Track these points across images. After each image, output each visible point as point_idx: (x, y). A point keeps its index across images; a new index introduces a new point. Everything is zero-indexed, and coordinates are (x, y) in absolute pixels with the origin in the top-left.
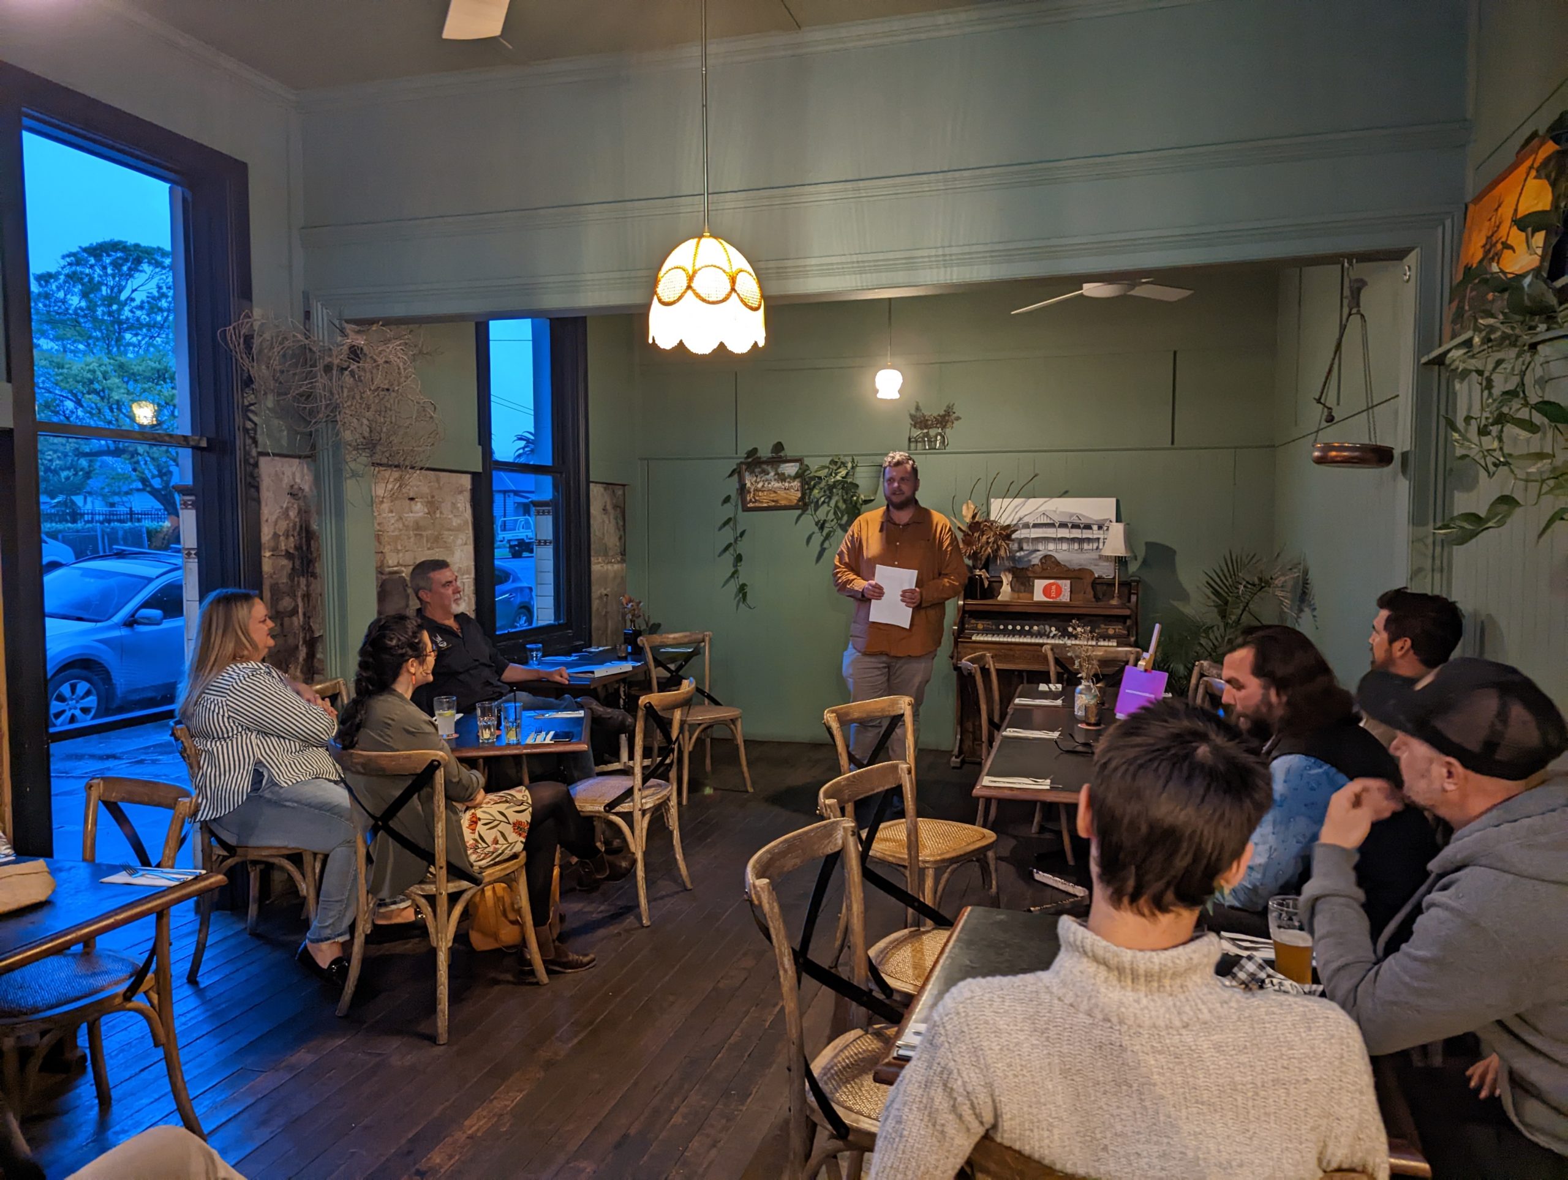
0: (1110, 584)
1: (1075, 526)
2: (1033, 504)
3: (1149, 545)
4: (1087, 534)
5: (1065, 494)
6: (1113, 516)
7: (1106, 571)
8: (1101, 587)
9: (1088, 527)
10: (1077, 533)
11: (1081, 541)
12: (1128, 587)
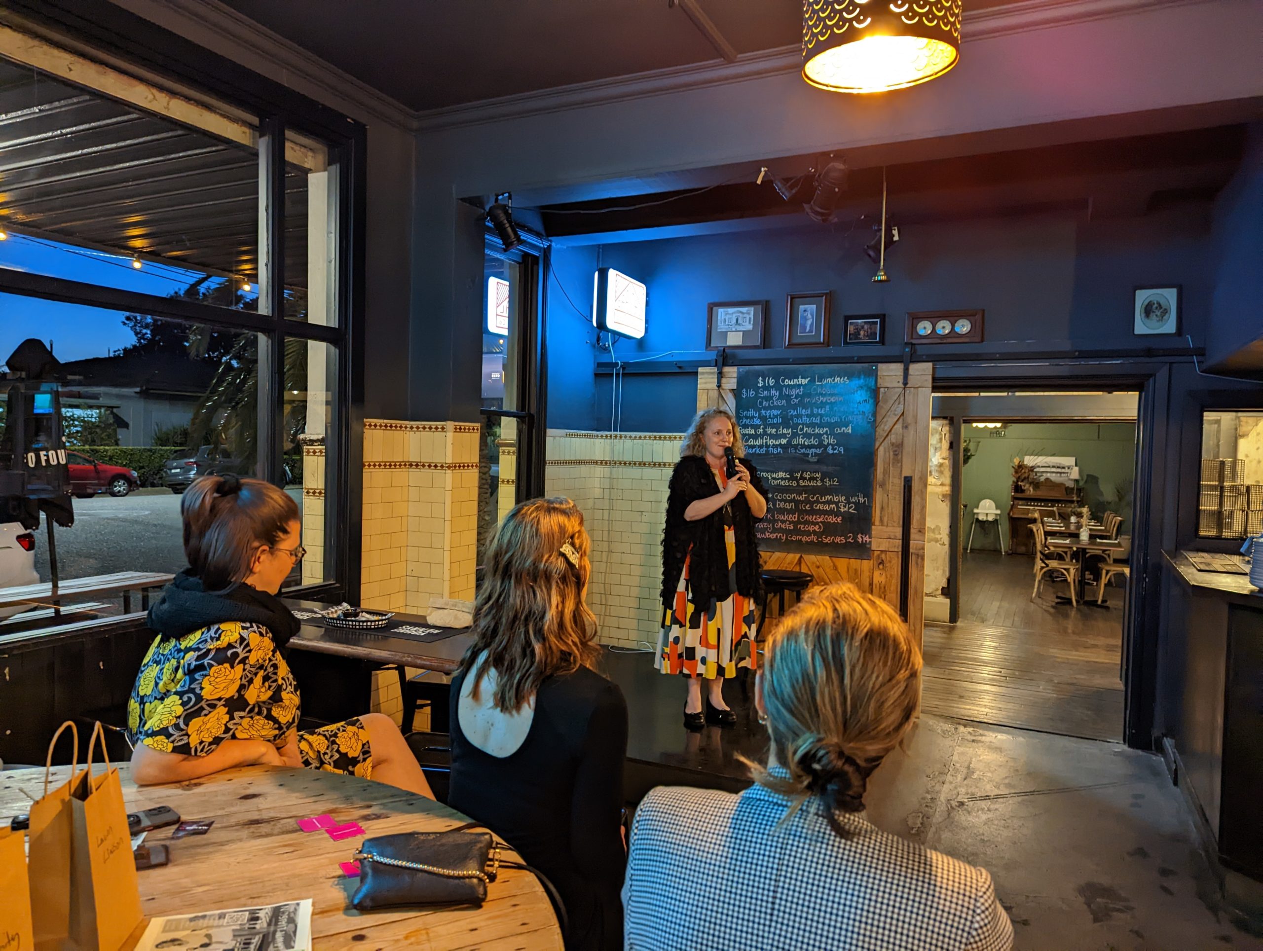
0: (1073, 489)
1: (1058, 467)
2: (1041, 458)
3: (1088, 476)
4: (1063, 470)
5: (1054, 455)
6: (1074, 464)
7: (1071, 484)
8: (1068, 490)
9: (1064, 468)
10: (1059, 470)
11: (1061, 473)
12: (1079, 490)
